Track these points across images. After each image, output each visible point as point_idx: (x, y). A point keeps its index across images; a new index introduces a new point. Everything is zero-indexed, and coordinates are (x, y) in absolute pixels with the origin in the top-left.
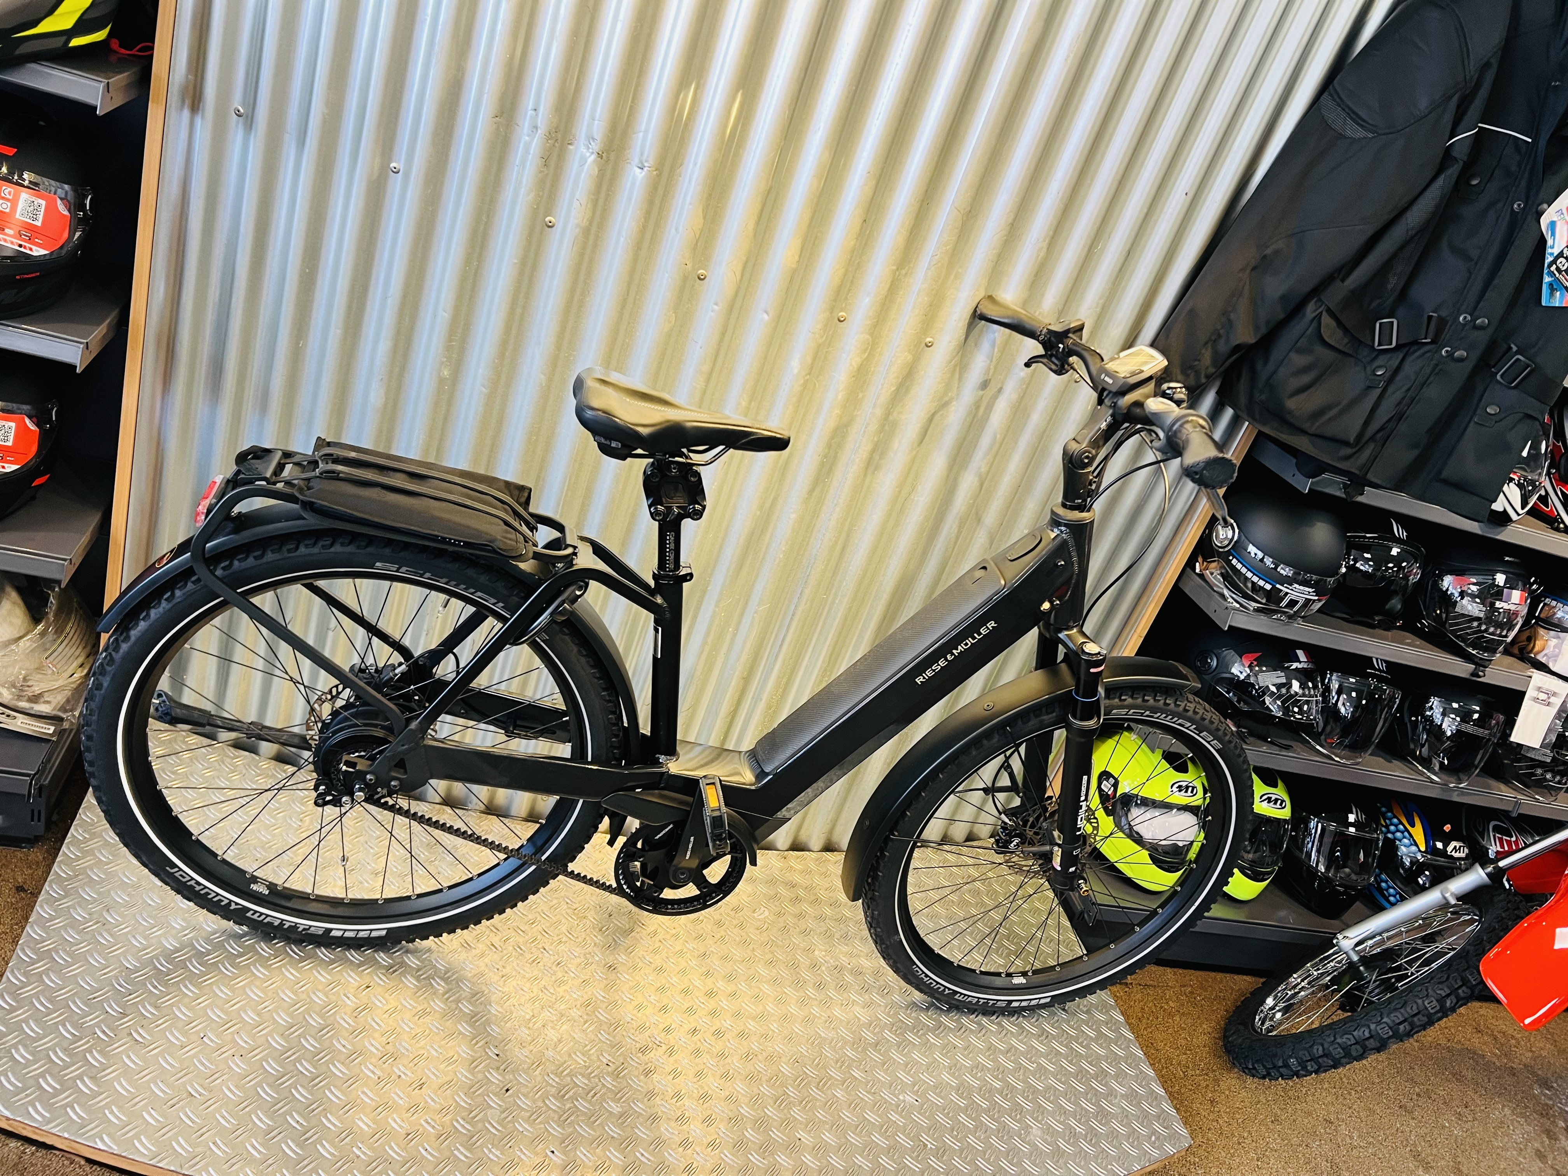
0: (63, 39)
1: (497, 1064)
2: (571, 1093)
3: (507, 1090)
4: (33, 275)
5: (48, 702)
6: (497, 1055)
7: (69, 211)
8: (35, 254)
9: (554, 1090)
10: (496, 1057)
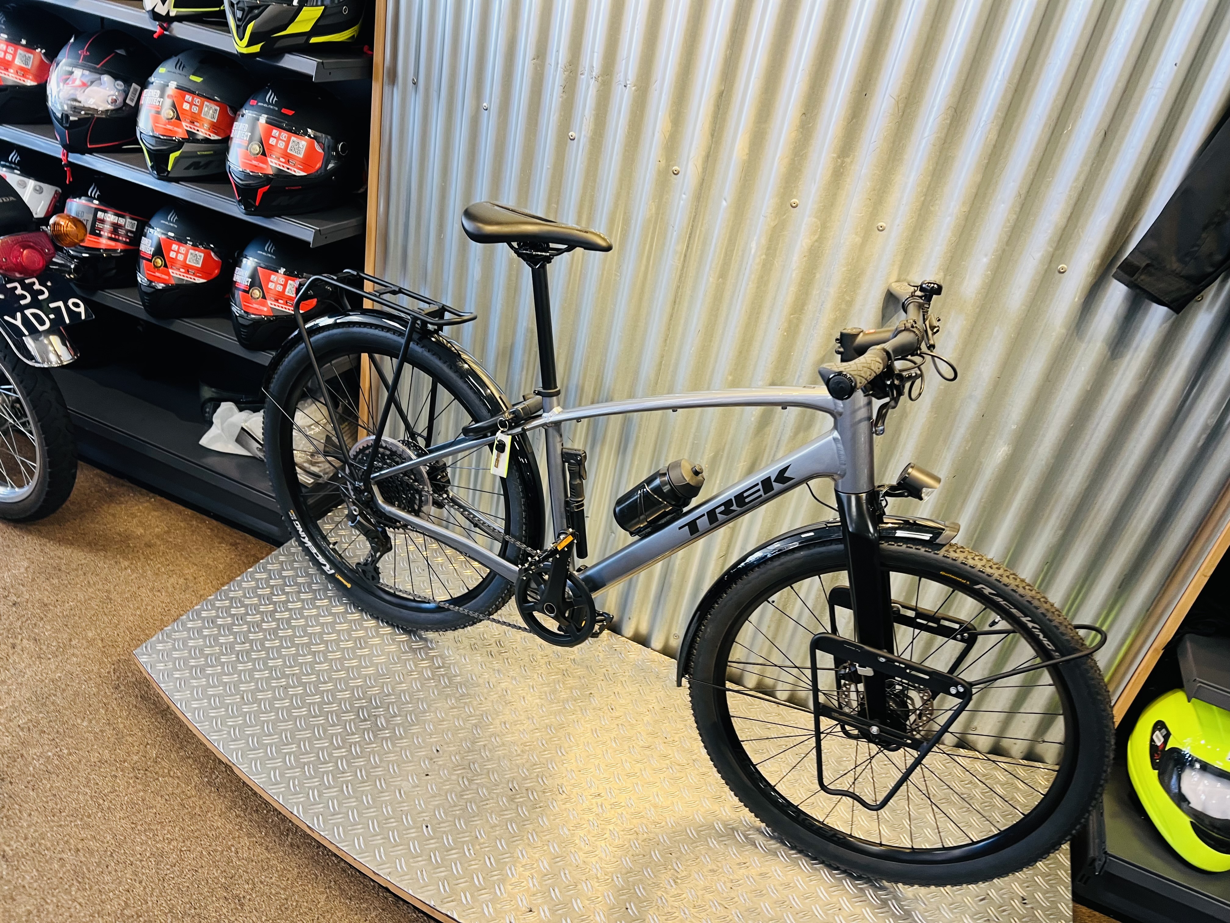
0: (305, 38)
1: (433, 756)
2: (469, 796)
3: (427, 775)
4: (297, 188)
5: (319, 467)
6: (438, 751)
7: (323, 150)
8: (297, 174)
9: (459, 788)
10: (435, 751)
